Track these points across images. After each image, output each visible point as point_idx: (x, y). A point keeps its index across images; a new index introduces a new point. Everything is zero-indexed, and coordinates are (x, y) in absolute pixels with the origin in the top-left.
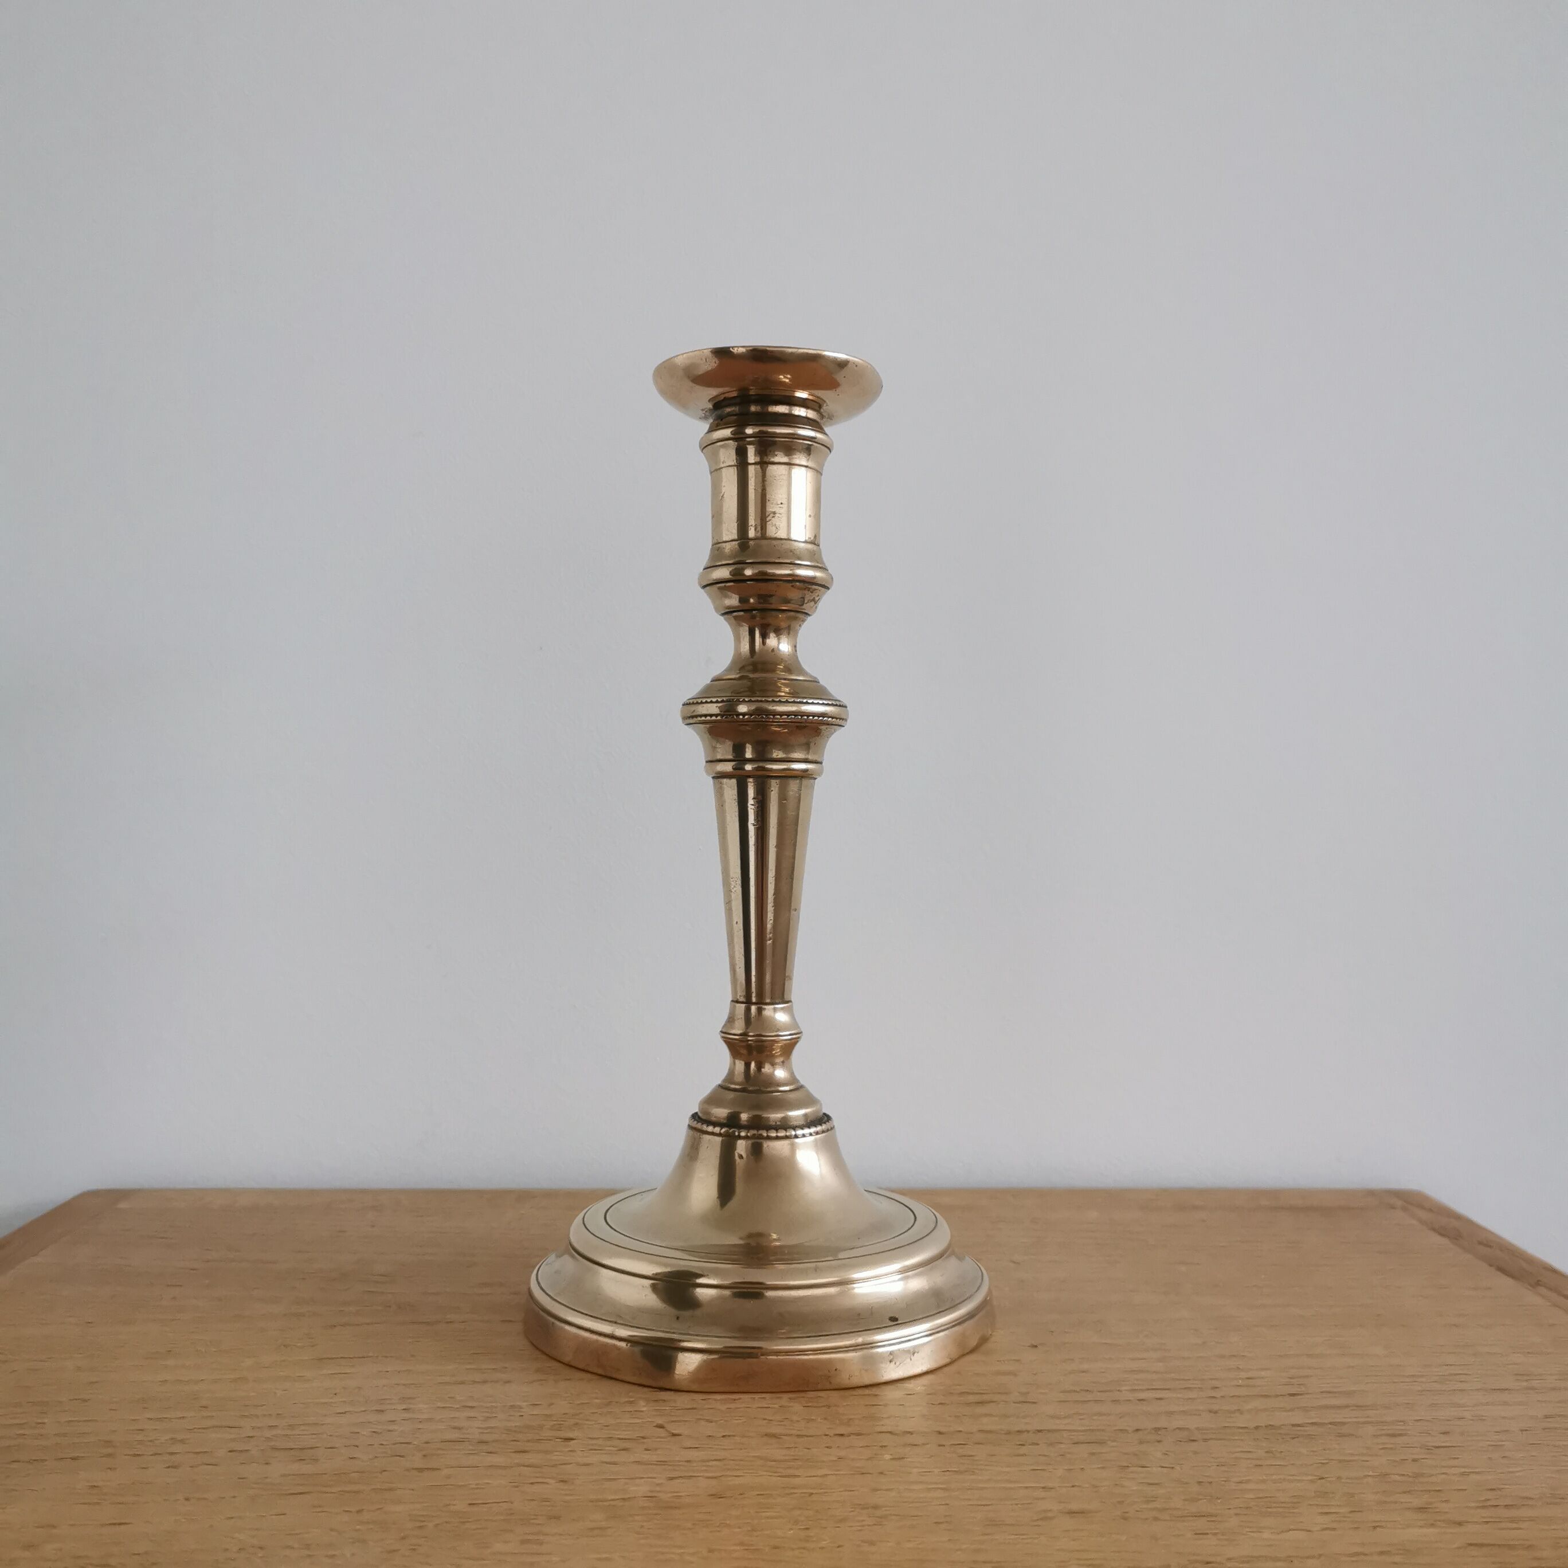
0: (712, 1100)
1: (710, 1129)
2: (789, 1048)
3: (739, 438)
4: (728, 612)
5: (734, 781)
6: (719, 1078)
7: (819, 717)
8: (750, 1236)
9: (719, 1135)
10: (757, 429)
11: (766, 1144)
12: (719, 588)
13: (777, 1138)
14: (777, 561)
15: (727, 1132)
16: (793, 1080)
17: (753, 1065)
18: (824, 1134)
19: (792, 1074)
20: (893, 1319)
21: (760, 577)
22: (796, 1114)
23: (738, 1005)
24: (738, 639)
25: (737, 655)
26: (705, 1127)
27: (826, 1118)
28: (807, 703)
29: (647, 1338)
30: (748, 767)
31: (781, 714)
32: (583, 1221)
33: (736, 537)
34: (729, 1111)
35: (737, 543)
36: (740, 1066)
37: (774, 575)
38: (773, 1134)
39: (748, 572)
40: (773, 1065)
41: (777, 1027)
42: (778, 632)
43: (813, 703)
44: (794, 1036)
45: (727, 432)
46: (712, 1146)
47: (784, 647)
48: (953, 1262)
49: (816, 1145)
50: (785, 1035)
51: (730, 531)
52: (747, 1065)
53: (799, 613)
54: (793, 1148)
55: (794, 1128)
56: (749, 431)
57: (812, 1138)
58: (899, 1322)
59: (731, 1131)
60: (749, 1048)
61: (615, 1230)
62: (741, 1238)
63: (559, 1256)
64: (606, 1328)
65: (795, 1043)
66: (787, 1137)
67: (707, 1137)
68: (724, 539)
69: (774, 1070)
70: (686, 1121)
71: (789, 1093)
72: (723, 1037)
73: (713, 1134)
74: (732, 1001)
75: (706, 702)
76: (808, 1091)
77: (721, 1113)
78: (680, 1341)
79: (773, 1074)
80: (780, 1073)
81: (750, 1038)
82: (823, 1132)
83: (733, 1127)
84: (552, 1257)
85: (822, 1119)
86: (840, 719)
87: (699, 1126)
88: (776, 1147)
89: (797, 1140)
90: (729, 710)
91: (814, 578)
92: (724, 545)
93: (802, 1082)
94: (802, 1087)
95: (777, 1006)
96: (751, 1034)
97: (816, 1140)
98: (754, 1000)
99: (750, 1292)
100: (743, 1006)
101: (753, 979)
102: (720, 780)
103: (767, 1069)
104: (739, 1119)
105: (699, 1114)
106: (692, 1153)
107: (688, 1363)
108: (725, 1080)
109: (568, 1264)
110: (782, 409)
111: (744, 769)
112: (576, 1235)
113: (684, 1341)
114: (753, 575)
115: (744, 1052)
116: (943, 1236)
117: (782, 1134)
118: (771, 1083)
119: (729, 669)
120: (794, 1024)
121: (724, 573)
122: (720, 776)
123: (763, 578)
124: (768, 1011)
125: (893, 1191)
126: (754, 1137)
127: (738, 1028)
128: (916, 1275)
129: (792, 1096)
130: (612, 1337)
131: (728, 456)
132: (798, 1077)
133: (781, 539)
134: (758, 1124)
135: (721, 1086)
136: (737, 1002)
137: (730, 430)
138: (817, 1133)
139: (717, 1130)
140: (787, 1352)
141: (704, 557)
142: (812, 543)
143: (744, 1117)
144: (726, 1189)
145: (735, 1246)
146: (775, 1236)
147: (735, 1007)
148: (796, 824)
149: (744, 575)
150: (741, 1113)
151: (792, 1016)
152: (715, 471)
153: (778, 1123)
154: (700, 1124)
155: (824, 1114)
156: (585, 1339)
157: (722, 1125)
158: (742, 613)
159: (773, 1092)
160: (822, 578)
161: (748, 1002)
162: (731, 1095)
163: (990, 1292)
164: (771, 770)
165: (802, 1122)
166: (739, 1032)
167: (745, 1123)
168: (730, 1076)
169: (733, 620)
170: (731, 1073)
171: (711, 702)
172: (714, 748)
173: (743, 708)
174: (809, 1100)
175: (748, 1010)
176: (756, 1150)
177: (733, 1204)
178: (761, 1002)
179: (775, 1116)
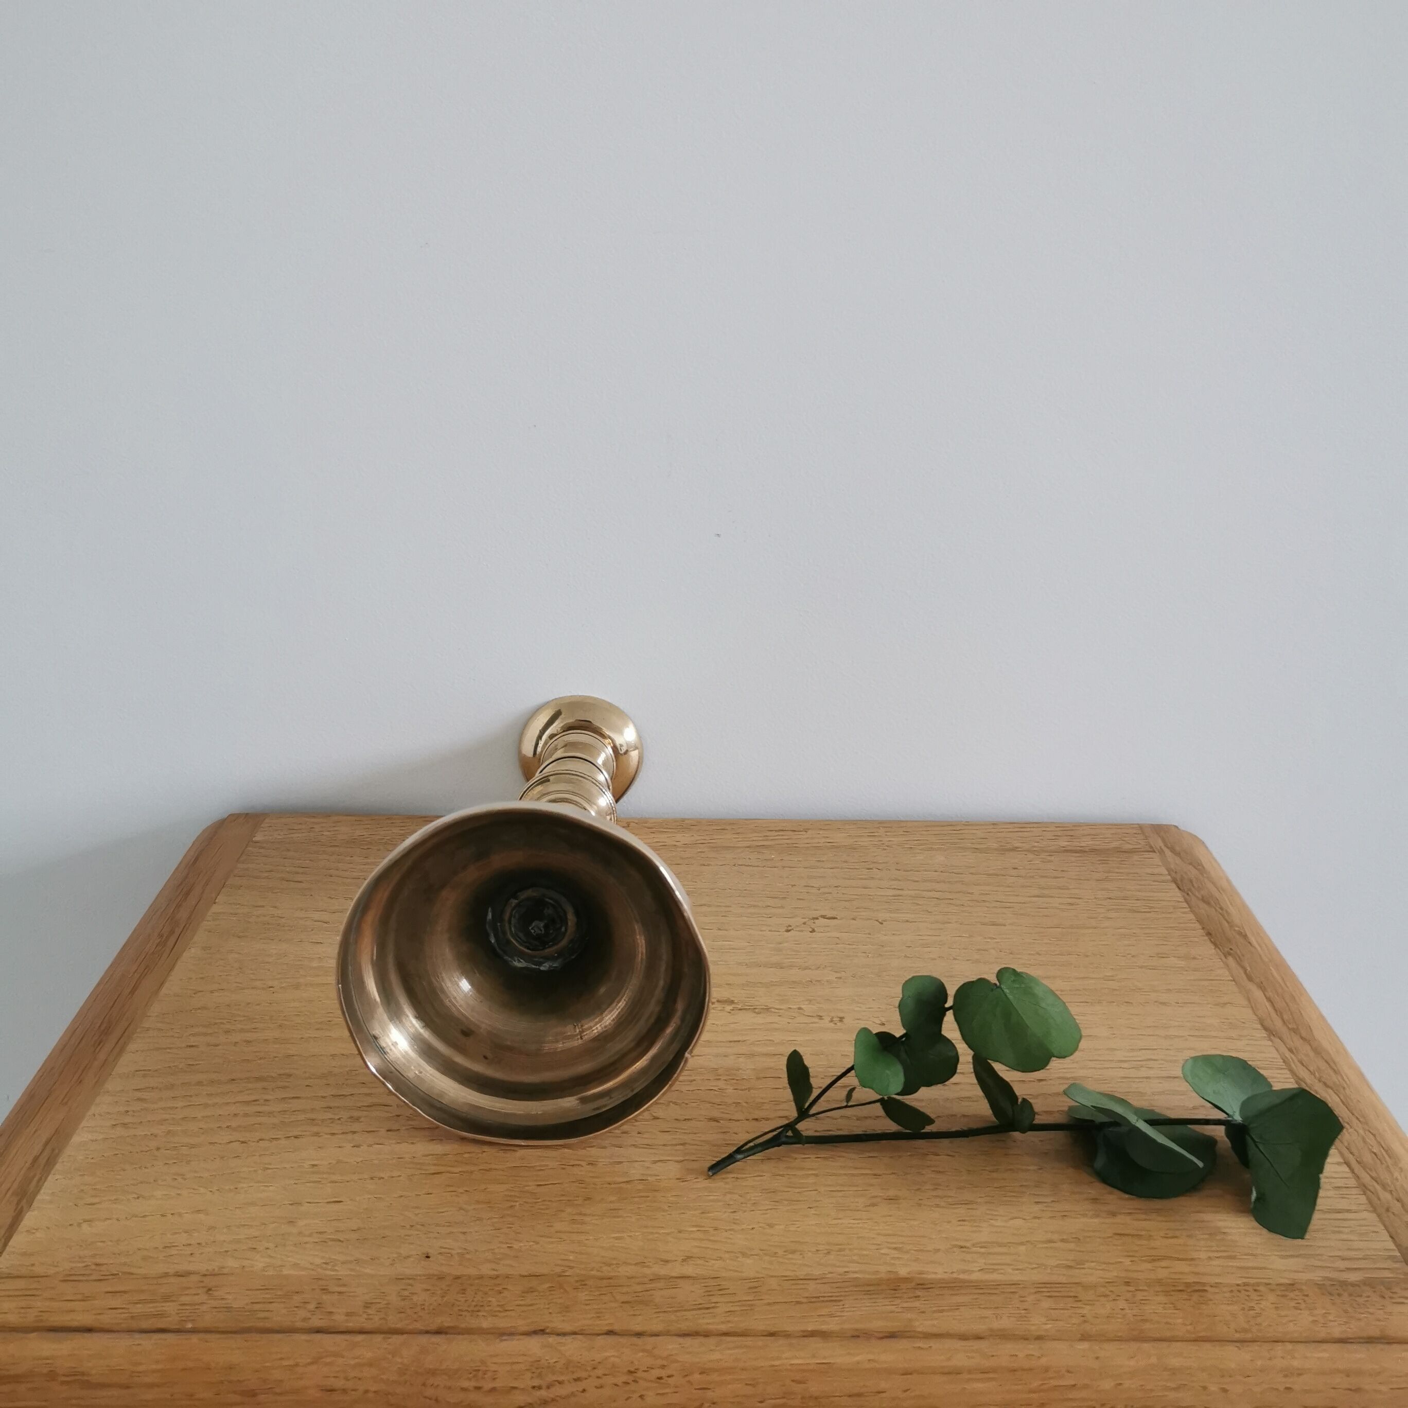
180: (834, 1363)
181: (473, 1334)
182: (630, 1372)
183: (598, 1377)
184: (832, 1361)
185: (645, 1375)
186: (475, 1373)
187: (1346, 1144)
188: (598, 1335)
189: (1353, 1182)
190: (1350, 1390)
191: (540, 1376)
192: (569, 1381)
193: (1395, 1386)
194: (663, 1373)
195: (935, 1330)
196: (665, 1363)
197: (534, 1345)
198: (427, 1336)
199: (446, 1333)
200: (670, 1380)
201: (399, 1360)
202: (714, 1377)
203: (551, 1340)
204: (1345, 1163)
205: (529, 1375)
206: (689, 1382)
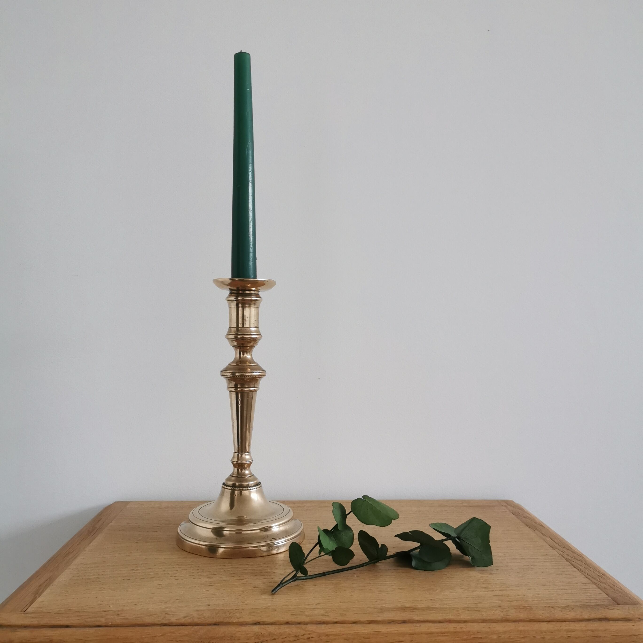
0: (228, 479)
1: (227, 487)
2: (249, 465)
3: (236, 300)
4: (234, 346)
5: (234, 393)
6: (230, 473)
7: (257, 376)
8: (239, 517)
9: (230, 489)
10: (242, 298)
11: (243, 491)
12: (231, 340)
13: (245, 490)
14: (246, 334)
15: (232, 489)
16: (251, 473)
17: (240, 470)
18: (258, 489)
19: (250, 472)
20: (273, 538)
21: (242, 338)
22: (251, 483)
23: (235, 453)
24: (236, 353)
25: (236, 358)
26: (226, 487)
27: (260, 483)
28: (254, 373)
29: (209, 545)
30: (239, 389)
31: (248, 376)
32: (193, 513)
33: (235, 327)
34: (233, 483)
35: (236, 328)
36: (236, 470)
37: (246, 337)
38: (244, 489)
39: (239, 337)
40: (245, 470)
41: (245, 459)
42: (247, 353)
43: (255, 373)
44: (250, 462)
45: (233, 298)
46: (228, 492)
47: (249, 356)
48: (293, 521)
49: (257, 492)
50: (248, 462)
51: (234, 325)
52: (238, 470)
53: (252, 347)
54: (250, 493)
55: (250, 487)
56: (239, 298)
57: (255, 490)
58: (275, 539)
59: (233, 488)
60: (239, 465)
61: (202, 516)
62: (236, 518)
63: (186, 522)
64: (197, 542)
65: (251, 463)
66: (248, 490)
67: (226, 490)
68: (232, 327)
69: (245, 471)
70: (221, 485)
71: (249, 477)
72: (231, 462)
73: (228, 489)
74: (234, 452)
75: (226, 372)
76: (255, 476)
77: (231, 483)
78: (219, 545)
79: (245, 472)
80: (247, 472)
81: (239, 463)
82: (258, 488)
83: (234, 487)
84: (184, 523)
85: (258, 484)
86: (263, 376)
87: (224, 487)
88: (245, 493)
89: (251, 490)
90: (233, 375)
91: (256, 337)
92: (232, 328)
93: (253, 473)
94: (253, 475)
95: (246, 454)
96: (239, 462)
97: (256, 490)
98: (240, 452)
99: (239, 532)
100: (237, 454)
101: (240, 446)
102: (231, 392)
103: (243, 471)
104: (236, 485)
105: (225, 483)
106: (222, 494)
107: (221, 550)
108: (232, 474)
109: (188, 525)
110: (247, 292)
111: (238, 390)
112: (191, 517)
113: (220, 545)
114: (240, 337)
115: (237, 466)
116: (291, 514)
117: (246, 489)
118: (244, 475)
119: (233, 362)
120: (251, 458)
121: (232, 337)
122: (231, 391)
123: (243, 339)
124: (244, 455)
125: (278, 502)
126: (239, 490)
127: (236, 460)
128: (282, 526)
129: (250, 478)
130: (199, 544)
131: (234, 304)
132: (252, 472)
133: (247, 327)
134: (241, 486)
135: (230, 475)
136: (235, 452)
137: (234, 298)
138: (256, 488)
139: (229, 488)
140: (248, 547)
141: (226, 331)
142: (256, 327)
143: (237, 484)
144: (232, 505)
145: (235, 519)
146: (245, 517)
147: (234, 454)
148: (252, 404)
149: (238, 338)
150: (236, 483)
151: (251, 456)
152: (230, 308)
153: (246, 486)
154: (225, 486)
155: (259, 482)
156: (192, 545)
157: (230, 486)
158: (237, 347)
159: (245, 477)
160: (259, 337)
161: (238, 453)
162: (233, 478)
163: (303, 529)
164: (245, 390)
165: (253, 485)
166: (236, 461)
167: (238, 486)
168: (233, 473)
169: (235, 348)
170: (234, 472)
171: (228, 372)
172: (229, 384)
173: (237, 374)
174: (255, 479)
175: (238, 455)
176: (241, 493)
177: (234, 509)
178: (242, 453)
179: (245, 484)
180: (381, 631)
181: (230, 625)
182: (296, 636)
183: (282, 638)
184: (380, 631)
185: (302, 637)
186: (231, 638)
187: (587, 573)
188: (282, 624)
189: (589, 582)
190: (594, 636)
191: (258, 638)
192: (270, 640)
193: (612, 635)
194: (309, 636)
195: (422, 619)
196: (311, 633)
197: (256, 628)
198: (210, 626)
199: (218, 625)
200: (313, 639)
201: (199, 634)
202: (332, 637)
203: (262, 626)
204: (587, 578)
205: (254, 638)
206: (321, 639)
